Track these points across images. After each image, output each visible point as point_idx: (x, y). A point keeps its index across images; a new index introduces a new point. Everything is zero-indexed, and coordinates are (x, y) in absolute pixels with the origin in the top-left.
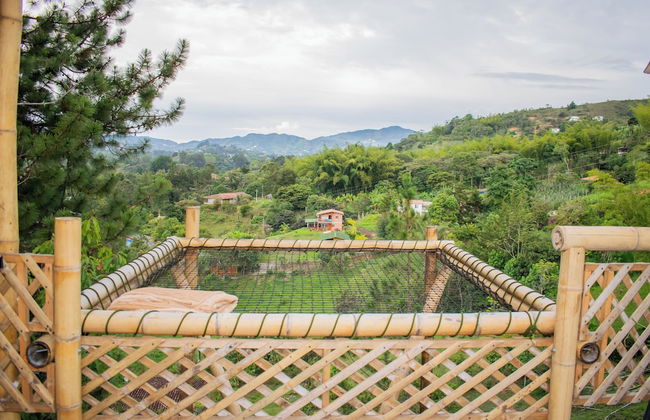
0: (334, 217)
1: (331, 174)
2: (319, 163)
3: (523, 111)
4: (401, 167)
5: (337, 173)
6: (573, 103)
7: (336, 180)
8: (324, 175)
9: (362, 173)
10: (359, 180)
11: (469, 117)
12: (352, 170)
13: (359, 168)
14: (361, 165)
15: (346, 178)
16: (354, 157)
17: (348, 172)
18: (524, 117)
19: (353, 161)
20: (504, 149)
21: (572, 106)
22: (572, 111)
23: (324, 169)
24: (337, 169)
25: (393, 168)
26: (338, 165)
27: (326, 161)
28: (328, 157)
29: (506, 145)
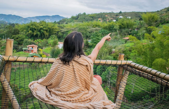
0: (34, 48)
1: (33, 32)
2: (29, 27)
3: (104, 13)
4: (60, 30)
5: (35, 31)
6: (121, 11)
7: (35, 34)
8: (30, 32)
9: (45, 32)
10: (44, 34)
11: (85, 14)
12: (41, 30)
13: (44, 30)
14: (45, 29)
15: (39, 33)
16: (42, 26)
17: (40, 31)
18: (104, 15)
19: (42, 27)
20: (97, 26)
21: (121, 13)
22: (120, 14)
23: (30, 29)
24: (35, 30)
25: (57, 30)
26: (36, 28)
27: (31, 26)
28: (32, 25)
29: (97, 25)
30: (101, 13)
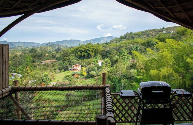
1: (81, 53)
2: (77, 49)
3: (148, 30)
4: (103, 50)
5: (83, 52)
7: (83, 55)
8: (79, 53)
10: (90, 54)
11: (131, 33)
12: (88, 51)
13: (90, 51)
14: (90, 50)
15: (86, 54)
16: (88, 47)
19: (88, 48)
20: (136, 43)
23: (79, 51)
24: (83, 51)
25: (101, 50)
26: (83, 50)
27: (79, 49)
28: (80, 47)
30: (146, 30)
